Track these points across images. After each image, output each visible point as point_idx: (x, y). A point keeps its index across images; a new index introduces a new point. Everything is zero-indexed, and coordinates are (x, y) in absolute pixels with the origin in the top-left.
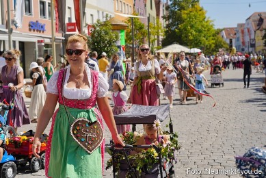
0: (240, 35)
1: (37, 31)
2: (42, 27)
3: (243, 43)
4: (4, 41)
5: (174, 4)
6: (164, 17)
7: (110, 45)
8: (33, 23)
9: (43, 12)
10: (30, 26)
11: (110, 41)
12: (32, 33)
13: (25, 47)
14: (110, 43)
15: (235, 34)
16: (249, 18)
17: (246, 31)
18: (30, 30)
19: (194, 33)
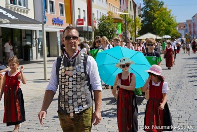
0: (188, 27)
1: (58, 24)
2: (61, 22)
3: (190, 33)
4: (36, 31)
5: (147, 7)
6: (140, 16)
7: (112, 33)
8: (55, 19)
9: (62, 12)
10: (53, 21)
11: (112, 30)
12: (54, 26)
13: (50, 35)
14: (113, 31)
15: (185, 27)
16: (194, 16)
17: (192, 24)
18: (53, 24)
19: (165, 25)
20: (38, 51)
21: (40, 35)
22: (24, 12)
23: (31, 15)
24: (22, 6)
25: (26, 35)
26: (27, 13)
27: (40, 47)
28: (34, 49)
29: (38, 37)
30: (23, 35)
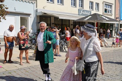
20: (115, 32)
21: (117, 25)
22: (110, 16)
23: (113, 17)
24: (109, 13)
25: (111, 25)
26: (111, 16)
27: (116, 31)
28: (114, 31)
29: (116, 26)
30: (109, 25)
